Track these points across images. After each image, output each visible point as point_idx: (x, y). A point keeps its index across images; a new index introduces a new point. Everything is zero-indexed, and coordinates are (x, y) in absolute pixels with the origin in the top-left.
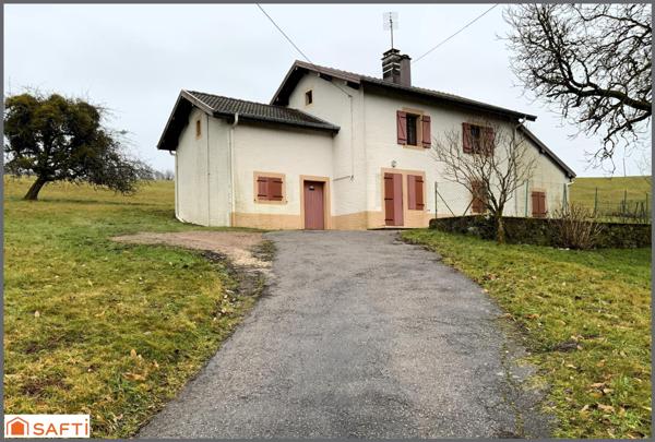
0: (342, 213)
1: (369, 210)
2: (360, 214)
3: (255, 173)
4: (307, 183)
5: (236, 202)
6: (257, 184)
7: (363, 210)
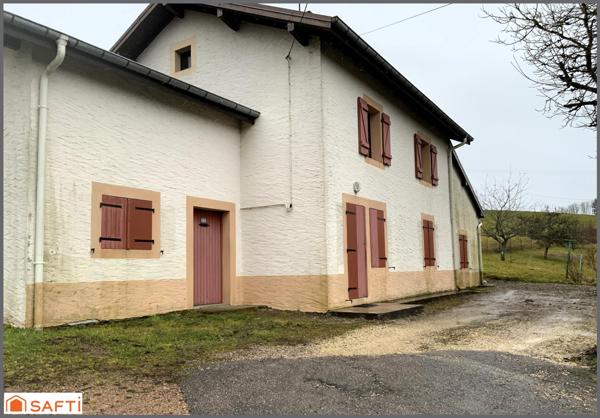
0: (260, 271)
1: (329, 273)
2: (309, 279)
3: (96, 186)
4: (199, 212)
5: (46, 257)
6: (99, 212)
7: (315, 272)
